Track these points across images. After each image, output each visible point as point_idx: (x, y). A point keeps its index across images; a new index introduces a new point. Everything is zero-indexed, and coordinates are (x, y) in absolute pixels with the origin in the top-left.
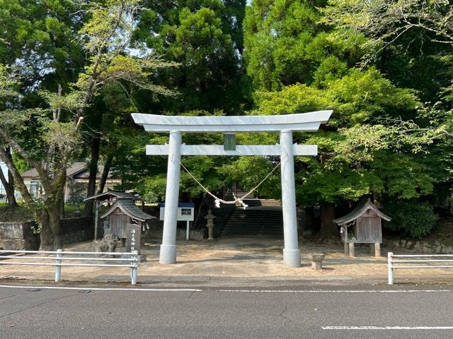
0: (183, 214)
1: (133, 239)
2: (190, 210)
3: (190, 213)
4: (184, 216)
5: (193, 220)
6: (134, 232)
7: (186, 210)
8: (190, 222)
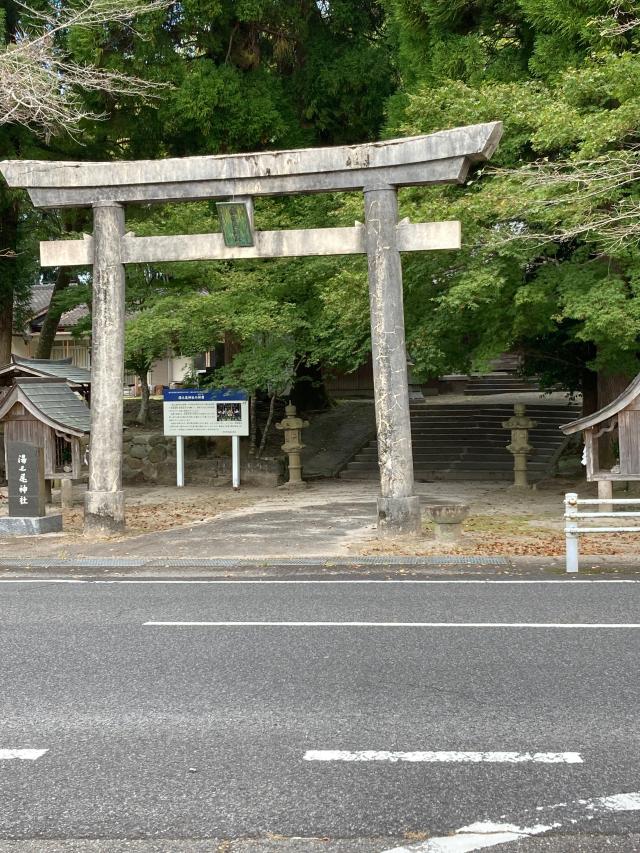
0: (220, 417)
1: (23, 478)
2: (238, 407)
3: (238, 416)
4: (224, 423)
5: (245, 432)
6: (24, 461)
7: (227, 407)
8: (242, 439)
